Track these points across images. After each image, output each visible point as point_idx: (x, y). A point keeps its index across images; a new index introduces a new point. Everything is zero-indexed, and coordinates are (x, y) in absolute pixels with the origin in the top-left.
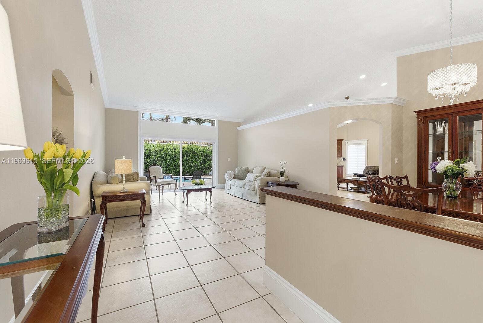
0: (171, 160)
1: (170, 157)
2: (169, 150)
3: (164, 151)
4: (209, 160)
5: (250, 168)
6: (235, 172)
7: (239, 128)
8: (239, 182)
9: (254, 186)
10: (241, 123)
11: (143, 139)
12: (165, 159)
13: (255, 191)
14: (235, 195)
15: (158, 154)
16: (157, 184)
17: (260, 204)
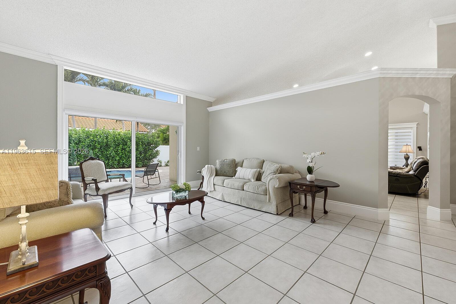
0: (101, 149)
1: (99, 146)
2: (98, 137)
3: (91, 138)
4: (151, 149)
5: (237, 160)
6: (215, 165)
7: (210, 109)
8: (228, 181)
9: (264, 188)
10: (212, 102)
11: (66, 114)
12: (92, 149)
13: (267, 195)
14: (224, 199)
15: (83, 142)
16: (100, 193)
17: (277, 214)
